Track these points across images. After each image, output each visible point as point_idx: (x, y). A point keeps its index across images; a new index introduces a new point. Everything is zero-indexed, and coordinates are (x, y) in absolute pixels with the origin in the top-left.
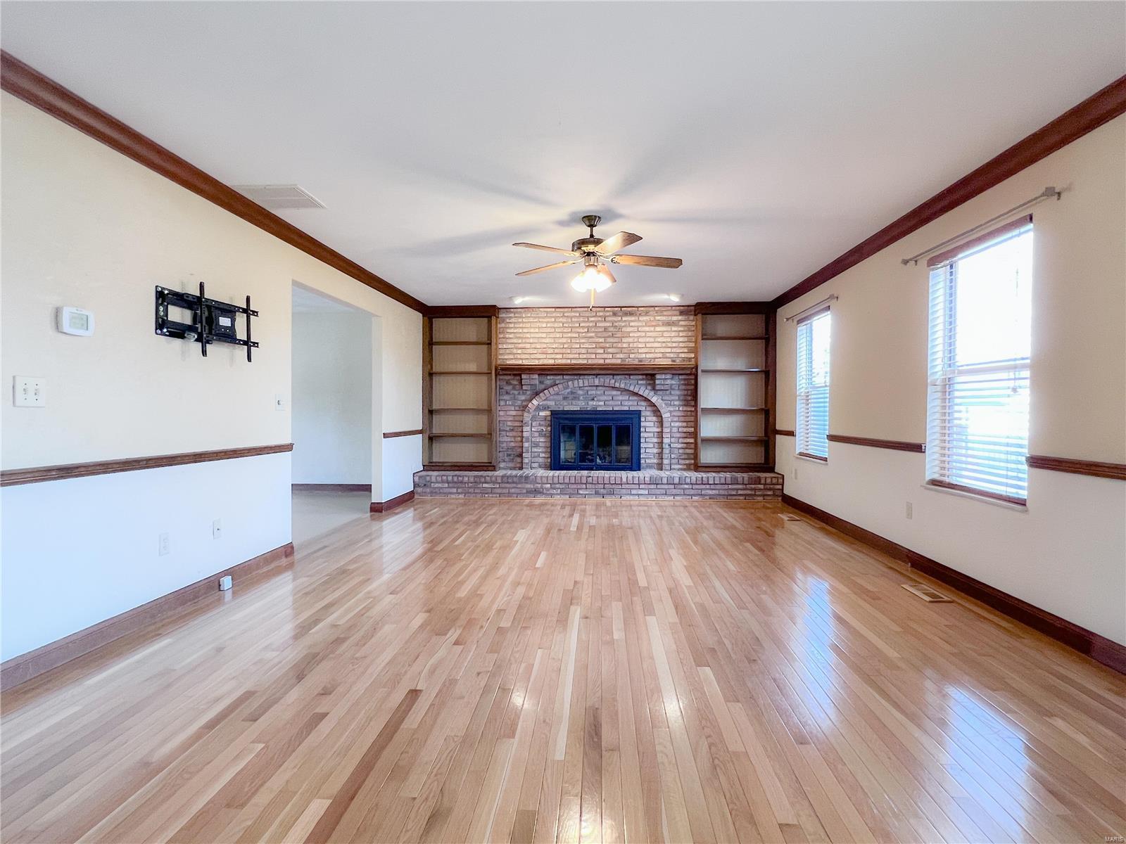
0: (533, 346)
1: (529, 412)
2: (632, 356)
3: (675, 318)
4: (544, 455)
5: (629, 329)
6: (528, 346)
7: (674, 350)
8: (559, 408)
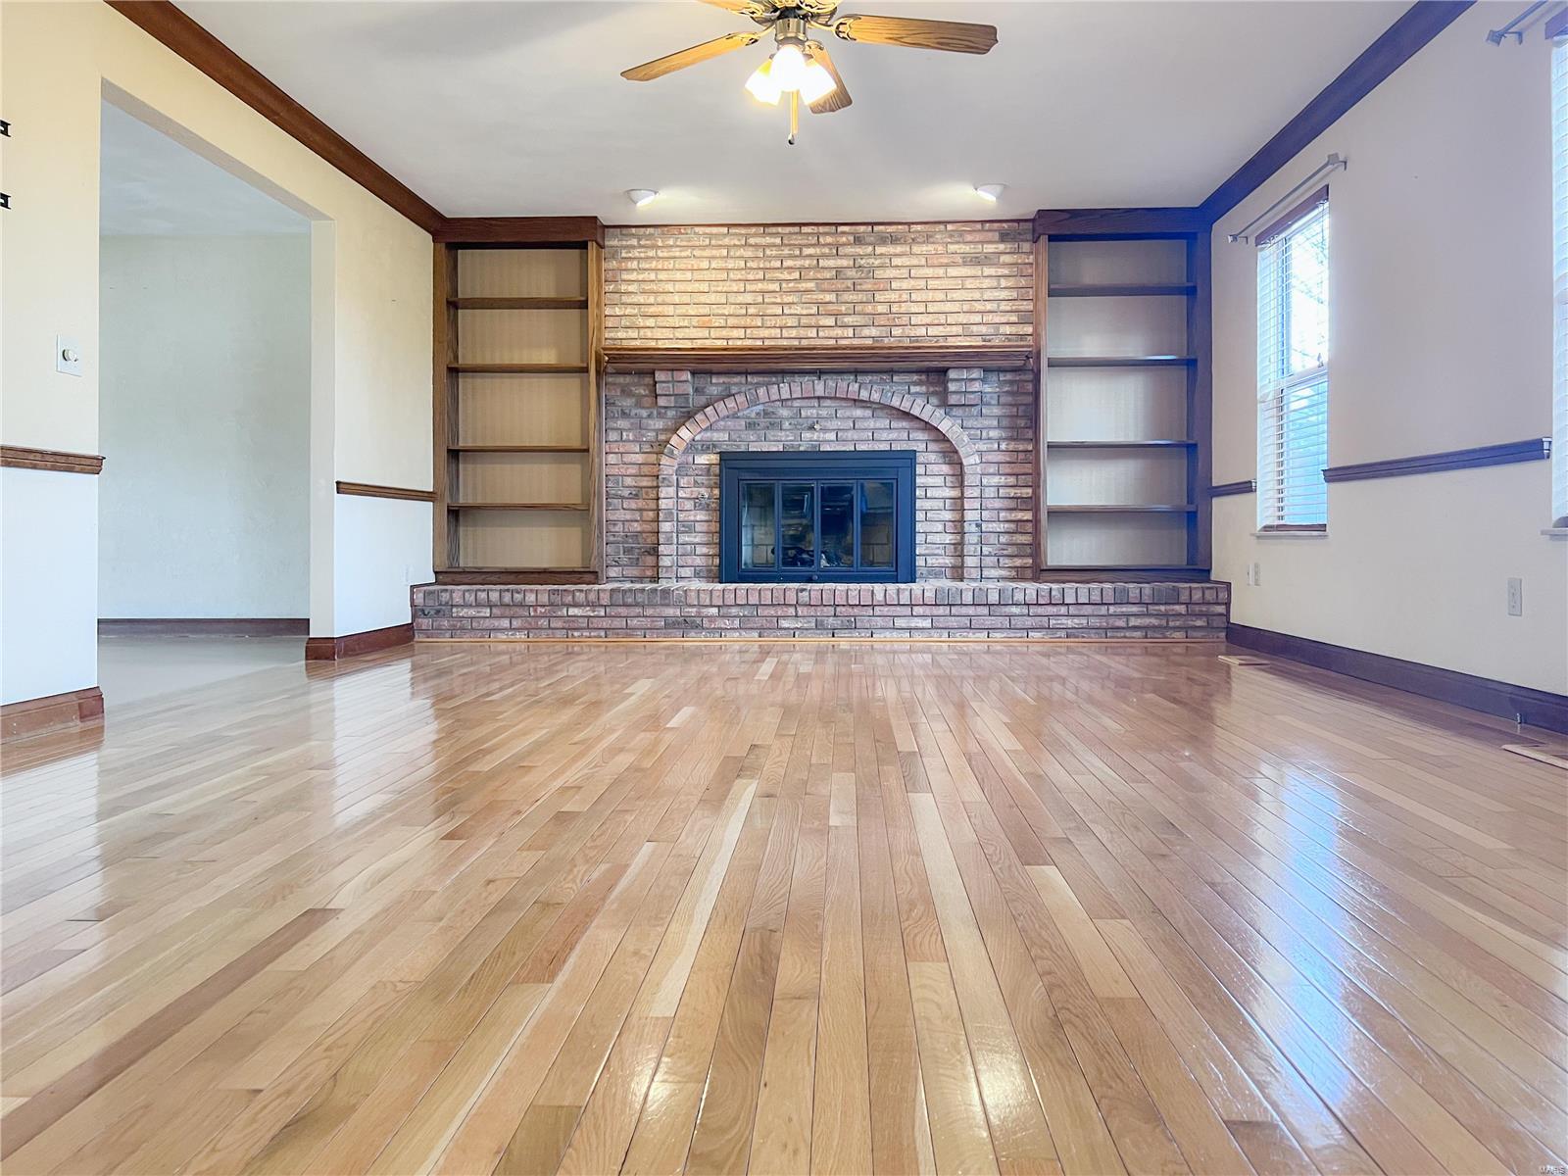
0: (682, 310)
1: (671, 455)
2: (897, 331)
3: (990, 248)
4: (705, 550)
5: (890, 273)
6: (670, 310)
7: (988, 318)
8: (738, 446)
